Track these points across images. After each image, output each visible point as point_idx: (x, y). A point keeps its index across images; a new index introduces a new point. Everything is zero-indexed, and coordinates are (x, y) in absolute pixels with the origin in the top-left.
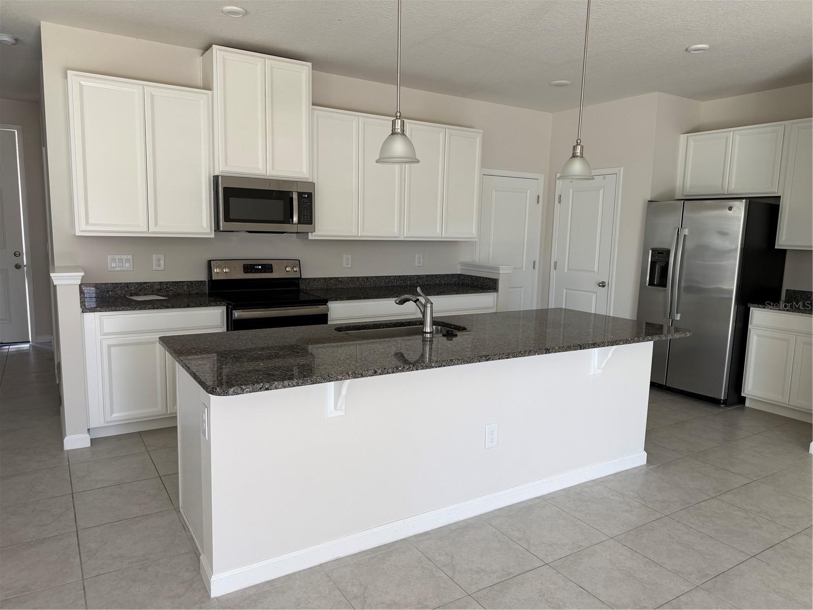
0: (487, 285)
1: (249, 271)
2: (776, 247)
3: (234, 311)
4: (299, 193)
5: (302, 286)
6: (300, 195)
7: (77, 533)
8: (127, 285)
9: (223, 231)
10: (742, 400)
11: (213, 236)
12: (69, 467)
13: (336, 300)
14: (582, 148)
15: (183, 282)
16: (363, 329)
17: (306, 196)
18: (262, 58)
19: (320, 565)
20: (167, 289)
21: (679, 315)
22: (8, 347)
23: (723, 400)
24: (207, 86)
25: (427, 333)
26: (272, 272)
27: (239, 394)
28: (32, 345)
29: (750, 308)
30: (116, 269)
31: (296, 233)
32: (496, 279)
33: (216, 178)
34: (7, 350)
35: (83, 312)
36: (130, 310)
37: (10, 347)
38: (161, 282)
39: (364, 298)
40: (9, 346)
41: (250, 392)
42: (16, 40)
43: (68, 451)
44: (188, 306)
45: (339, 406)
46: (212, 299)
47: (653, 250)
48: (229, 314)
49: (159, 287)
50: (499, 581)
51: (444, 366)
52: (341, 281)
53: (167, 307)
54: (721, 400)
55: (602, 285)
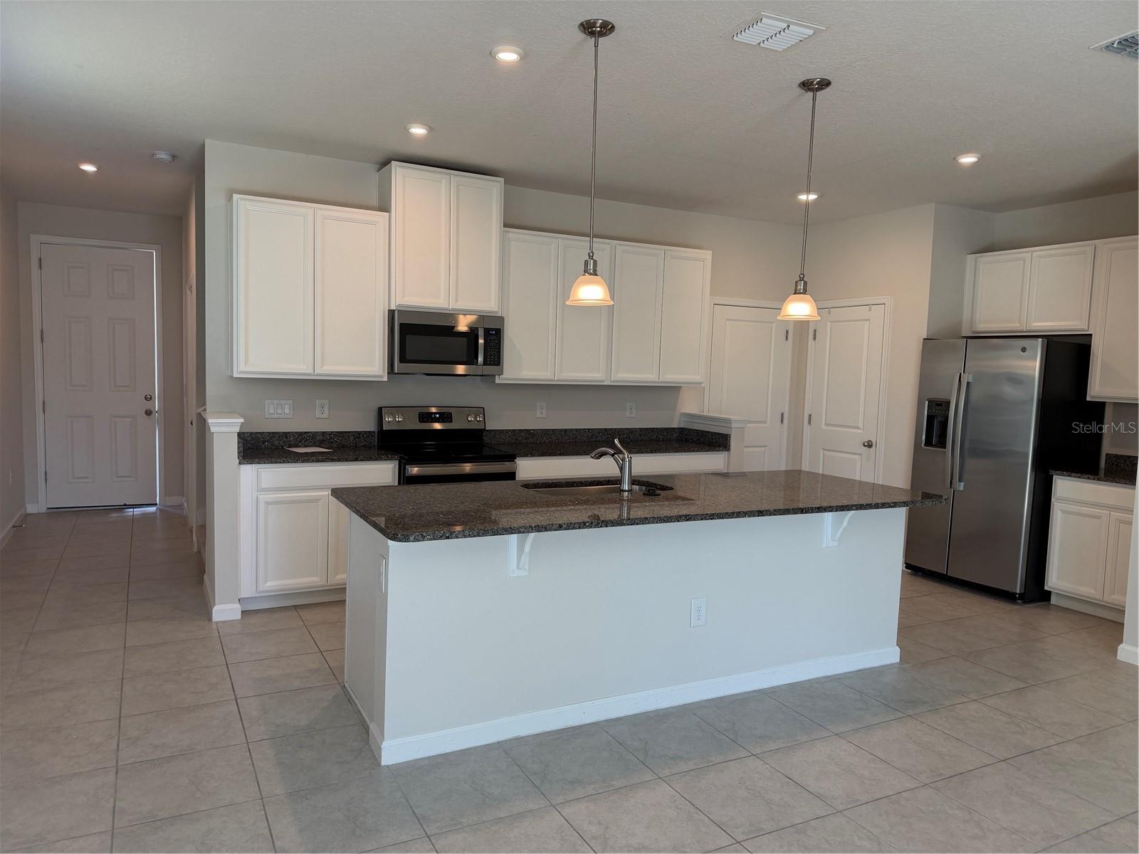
0: (714, 441)
1: (425, 420)
2: (1088, 399)
3: (407, 467)
4: (485, 329)
5: (486, 440)
6: (487, 331)
7: (237, 701)
8: (286, 434)
9: (398, 374)
10: (1046, 596)
11: (385, 379)
12: (220, 639)
13: (526, 455)
14: (805, 283)
15: (350, 432)
16: (555, 487)
17: (494, 332)
18: (447, 174)
19: (498, 743)
20: (331, 440)
21: (962, 484)
22: (132, 510)
23: (1019, 594)
24: (384, 207)
25: (625, 491)
26: (451, 421)
27: (419, 541)
28: (160, 509)
29: (1052, 476)
30: (274, 416)
31: (481, 376)
32: (727, 435)
33: (391, 313)
34: (132, 513)
35: (240, 463)
36: (292, 462)
37: (135, 510)
38: (324, 432)
39: (560, 455)
40: (133, 508)
41: (431, 540)
42: (173, 157)
43: (217, 623)
44: (356, 460)
45: (521, 566)
46: (383, 452)
47: (930, 401)
48: (402, 471)
49: (321, 437)
50: (696, 767)
51: (637, 524)
52: (533, 434)
53: (333, 460)
54: (1017, 594)
55: (869, 445)
